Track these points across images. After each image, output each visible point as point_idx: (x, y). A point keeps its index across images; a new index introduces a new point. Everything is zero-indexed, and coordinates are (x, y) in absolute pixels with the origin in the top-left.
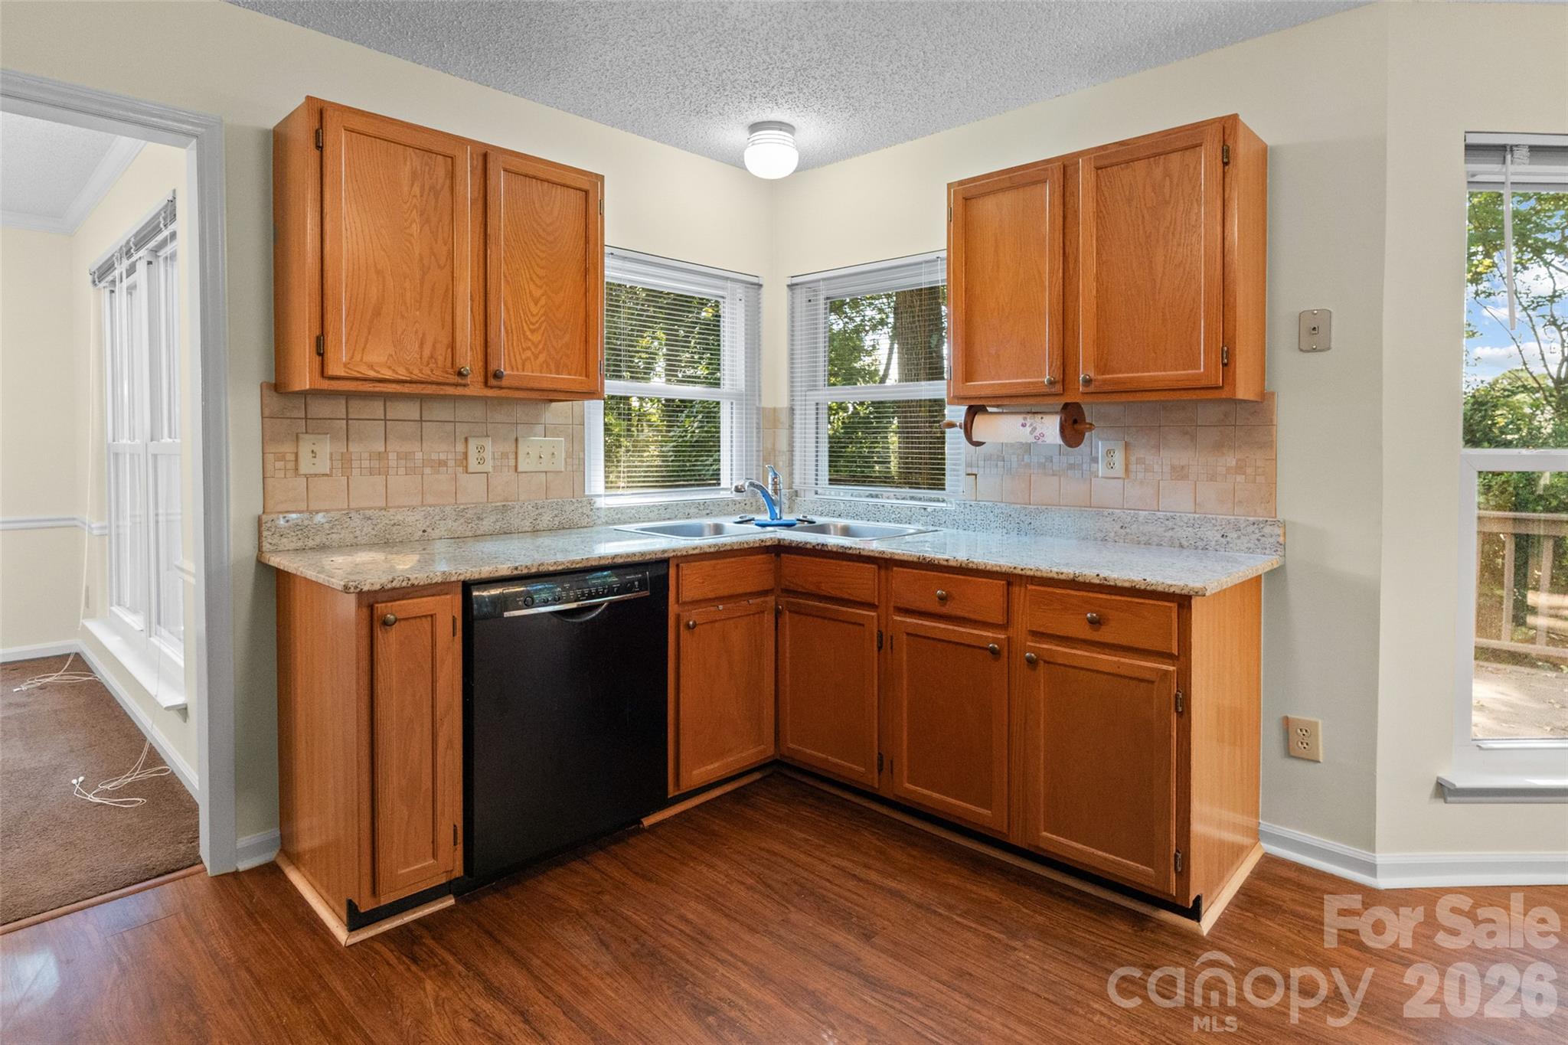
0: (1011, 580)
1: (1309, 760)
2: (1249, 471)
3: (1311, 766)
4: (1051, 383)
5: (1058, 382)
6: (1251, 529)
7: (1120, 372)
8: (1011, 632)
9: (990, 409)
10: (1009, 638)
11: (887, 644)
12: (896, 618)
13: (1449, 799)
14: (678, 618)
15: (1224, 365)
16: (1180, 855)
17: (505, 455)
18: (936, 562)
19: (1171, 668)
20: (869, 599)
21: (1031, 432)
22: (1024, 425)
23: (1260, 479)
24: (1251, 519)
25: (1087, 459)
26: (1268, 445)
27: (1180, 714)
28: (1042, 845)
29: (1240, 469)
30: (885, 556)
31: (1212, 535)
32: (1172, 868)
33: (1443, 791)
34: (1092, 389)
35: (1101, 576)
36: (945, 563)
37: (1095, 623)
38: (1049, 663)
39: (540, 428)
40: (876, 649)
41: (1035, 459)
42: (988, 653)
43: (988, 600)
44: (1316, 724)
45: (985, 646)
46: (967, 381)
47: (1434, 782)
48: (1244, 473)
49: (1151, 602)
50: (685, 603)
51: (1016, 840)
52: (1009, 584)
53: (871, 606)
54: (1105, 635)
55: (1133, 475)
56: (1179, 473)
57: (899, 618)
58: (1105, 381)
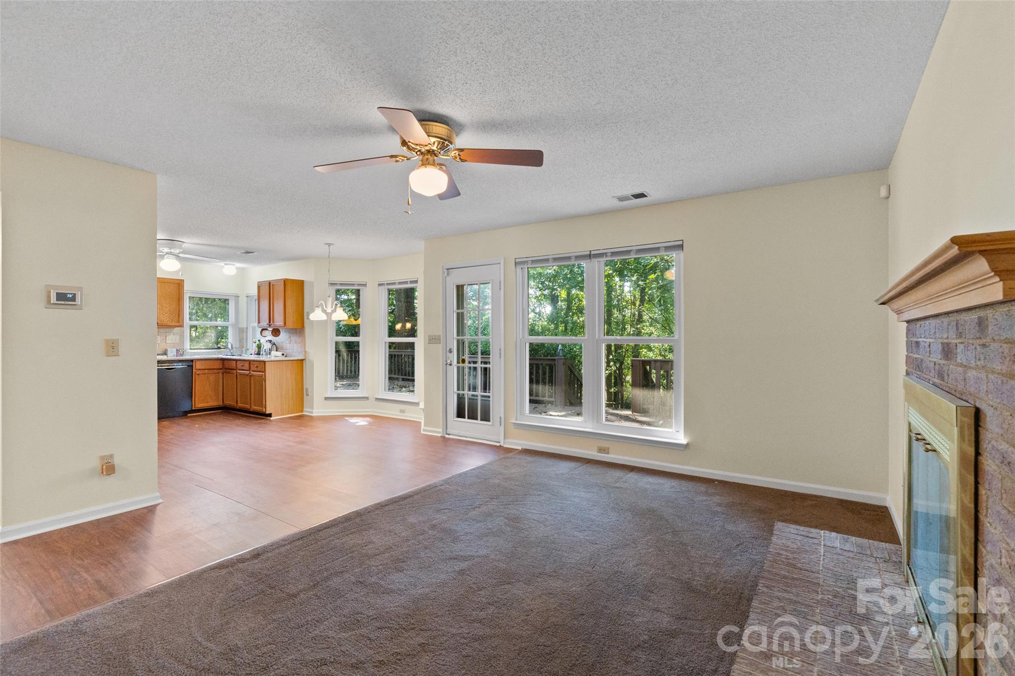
1: (308, 395)
10: (250, 372)
11: (237, 377)
12: (238, 371)
13: (327, 400)
14: (195, 372)
17: (163, 339)
25: (284, 340)
26: (305, 336)
33: (326, 398)
37: (257, 367)
38: (253, 376)
39: (172, 334)
40: (236, 379)
43: (247, 366)
44: (309, 388)
47: (323, 397)
50: (197, 369)
52: (250, 362)
53: (235, 370)
55: (291, 343)
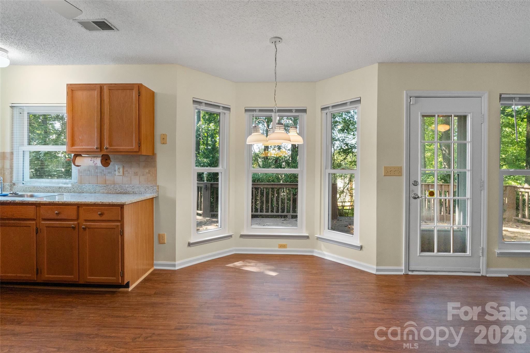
0: (79, 206)
1: (163, 243)
2: (151, 173)
3: (164, 244)
4: (97, 148)
5: (99, 148)
6: (151, 188)
7: (115, 146)
8: (79, 221)
9: (83, 155)
10: (78, 223)
11: (39, 231)
12: (42, 222)
13: (191, 246)
15: (139, 146)
16: (122, 272)
18: (55, 203)
19: (119, 224)
20: (33, 218)
21: (93, 163)
22: (91, 160)
23: (153, 175)
24: (151, 185)
25: (113, 171)
26: (155, 166)
27: (121, 236)
28: (88, 281)
29: (149, 173)
30: (37, 202)
31: (143, 190)
32: (120, 276)
33: (190, 244)
34: (108, 151)
35: (102, 202)
36: (58, 203)
37: (101, 215)
38: (89, 228)
40: (35, 234)
41: (99, 171)
42: (71, 228)
43: (72, 213)
44: (165, 234)
45: (70, 226)
46: (72, 146)
47: (188, 243)
48: (150, 174)
49: (114, 207)
51: (81, 282)
53: (34, 220)
54: (104, 218)
55: (125, 175)
56: (136, 174)
57: (43, 222)
58: (111, 149)
